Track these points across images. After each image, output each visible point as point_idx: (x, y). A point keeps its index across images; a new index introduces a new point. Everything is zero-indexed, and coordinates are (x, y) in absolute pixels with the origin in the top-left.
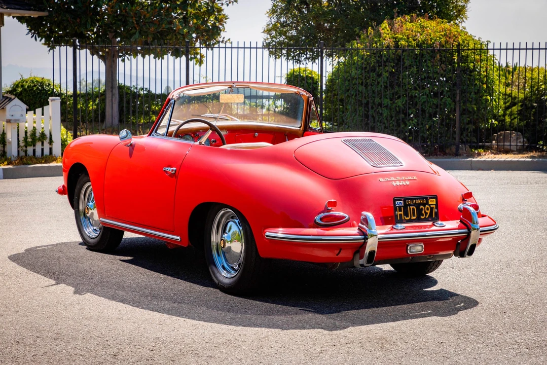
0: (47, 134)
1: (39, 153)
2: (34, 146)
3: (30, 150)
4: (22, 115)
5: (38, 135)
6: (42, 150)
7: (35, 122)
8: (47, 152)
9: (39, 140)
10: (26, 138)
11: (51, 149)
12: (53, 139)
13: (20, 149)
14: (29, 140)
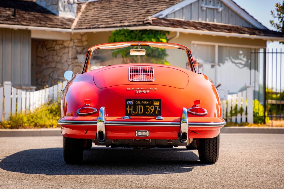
0: (244, 108)
1: (239, 121)
2: (236, 116)
3: (234, 118)
4: (225, 96)
5: (238, 109)
6: (241, 119)
7: (237, 101)
8: (244, 120)
9: (239, 112)
10: (231, 111)
11: (246, 118)
12: (248, 112)
13: (228, 118)
14: (233, 112)
